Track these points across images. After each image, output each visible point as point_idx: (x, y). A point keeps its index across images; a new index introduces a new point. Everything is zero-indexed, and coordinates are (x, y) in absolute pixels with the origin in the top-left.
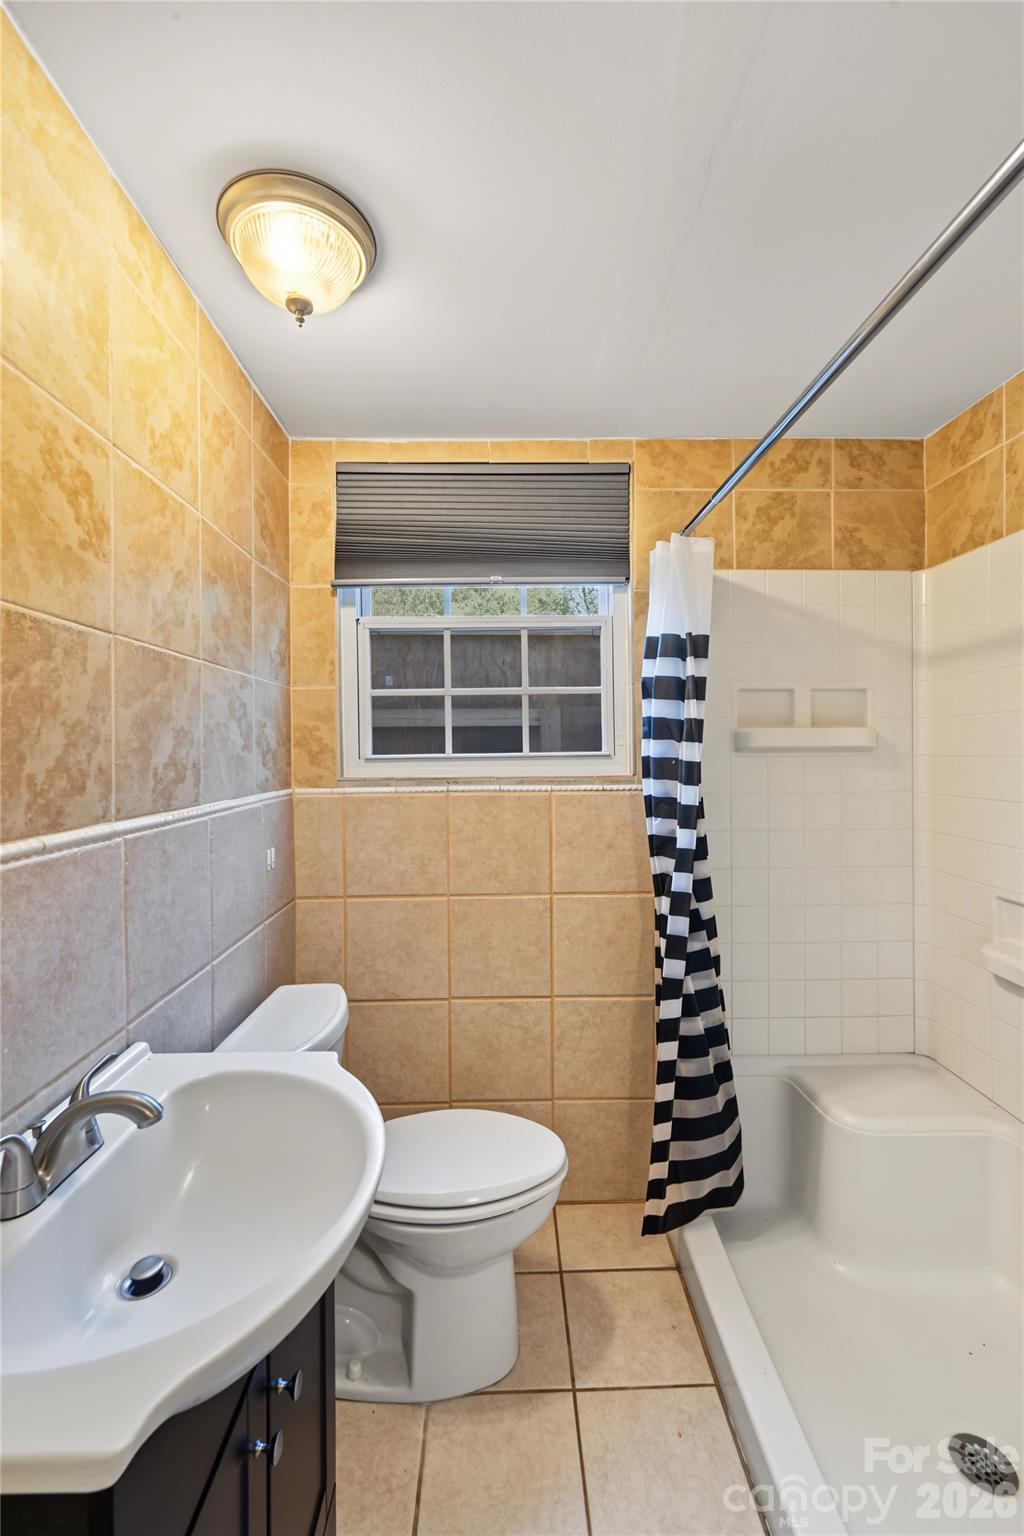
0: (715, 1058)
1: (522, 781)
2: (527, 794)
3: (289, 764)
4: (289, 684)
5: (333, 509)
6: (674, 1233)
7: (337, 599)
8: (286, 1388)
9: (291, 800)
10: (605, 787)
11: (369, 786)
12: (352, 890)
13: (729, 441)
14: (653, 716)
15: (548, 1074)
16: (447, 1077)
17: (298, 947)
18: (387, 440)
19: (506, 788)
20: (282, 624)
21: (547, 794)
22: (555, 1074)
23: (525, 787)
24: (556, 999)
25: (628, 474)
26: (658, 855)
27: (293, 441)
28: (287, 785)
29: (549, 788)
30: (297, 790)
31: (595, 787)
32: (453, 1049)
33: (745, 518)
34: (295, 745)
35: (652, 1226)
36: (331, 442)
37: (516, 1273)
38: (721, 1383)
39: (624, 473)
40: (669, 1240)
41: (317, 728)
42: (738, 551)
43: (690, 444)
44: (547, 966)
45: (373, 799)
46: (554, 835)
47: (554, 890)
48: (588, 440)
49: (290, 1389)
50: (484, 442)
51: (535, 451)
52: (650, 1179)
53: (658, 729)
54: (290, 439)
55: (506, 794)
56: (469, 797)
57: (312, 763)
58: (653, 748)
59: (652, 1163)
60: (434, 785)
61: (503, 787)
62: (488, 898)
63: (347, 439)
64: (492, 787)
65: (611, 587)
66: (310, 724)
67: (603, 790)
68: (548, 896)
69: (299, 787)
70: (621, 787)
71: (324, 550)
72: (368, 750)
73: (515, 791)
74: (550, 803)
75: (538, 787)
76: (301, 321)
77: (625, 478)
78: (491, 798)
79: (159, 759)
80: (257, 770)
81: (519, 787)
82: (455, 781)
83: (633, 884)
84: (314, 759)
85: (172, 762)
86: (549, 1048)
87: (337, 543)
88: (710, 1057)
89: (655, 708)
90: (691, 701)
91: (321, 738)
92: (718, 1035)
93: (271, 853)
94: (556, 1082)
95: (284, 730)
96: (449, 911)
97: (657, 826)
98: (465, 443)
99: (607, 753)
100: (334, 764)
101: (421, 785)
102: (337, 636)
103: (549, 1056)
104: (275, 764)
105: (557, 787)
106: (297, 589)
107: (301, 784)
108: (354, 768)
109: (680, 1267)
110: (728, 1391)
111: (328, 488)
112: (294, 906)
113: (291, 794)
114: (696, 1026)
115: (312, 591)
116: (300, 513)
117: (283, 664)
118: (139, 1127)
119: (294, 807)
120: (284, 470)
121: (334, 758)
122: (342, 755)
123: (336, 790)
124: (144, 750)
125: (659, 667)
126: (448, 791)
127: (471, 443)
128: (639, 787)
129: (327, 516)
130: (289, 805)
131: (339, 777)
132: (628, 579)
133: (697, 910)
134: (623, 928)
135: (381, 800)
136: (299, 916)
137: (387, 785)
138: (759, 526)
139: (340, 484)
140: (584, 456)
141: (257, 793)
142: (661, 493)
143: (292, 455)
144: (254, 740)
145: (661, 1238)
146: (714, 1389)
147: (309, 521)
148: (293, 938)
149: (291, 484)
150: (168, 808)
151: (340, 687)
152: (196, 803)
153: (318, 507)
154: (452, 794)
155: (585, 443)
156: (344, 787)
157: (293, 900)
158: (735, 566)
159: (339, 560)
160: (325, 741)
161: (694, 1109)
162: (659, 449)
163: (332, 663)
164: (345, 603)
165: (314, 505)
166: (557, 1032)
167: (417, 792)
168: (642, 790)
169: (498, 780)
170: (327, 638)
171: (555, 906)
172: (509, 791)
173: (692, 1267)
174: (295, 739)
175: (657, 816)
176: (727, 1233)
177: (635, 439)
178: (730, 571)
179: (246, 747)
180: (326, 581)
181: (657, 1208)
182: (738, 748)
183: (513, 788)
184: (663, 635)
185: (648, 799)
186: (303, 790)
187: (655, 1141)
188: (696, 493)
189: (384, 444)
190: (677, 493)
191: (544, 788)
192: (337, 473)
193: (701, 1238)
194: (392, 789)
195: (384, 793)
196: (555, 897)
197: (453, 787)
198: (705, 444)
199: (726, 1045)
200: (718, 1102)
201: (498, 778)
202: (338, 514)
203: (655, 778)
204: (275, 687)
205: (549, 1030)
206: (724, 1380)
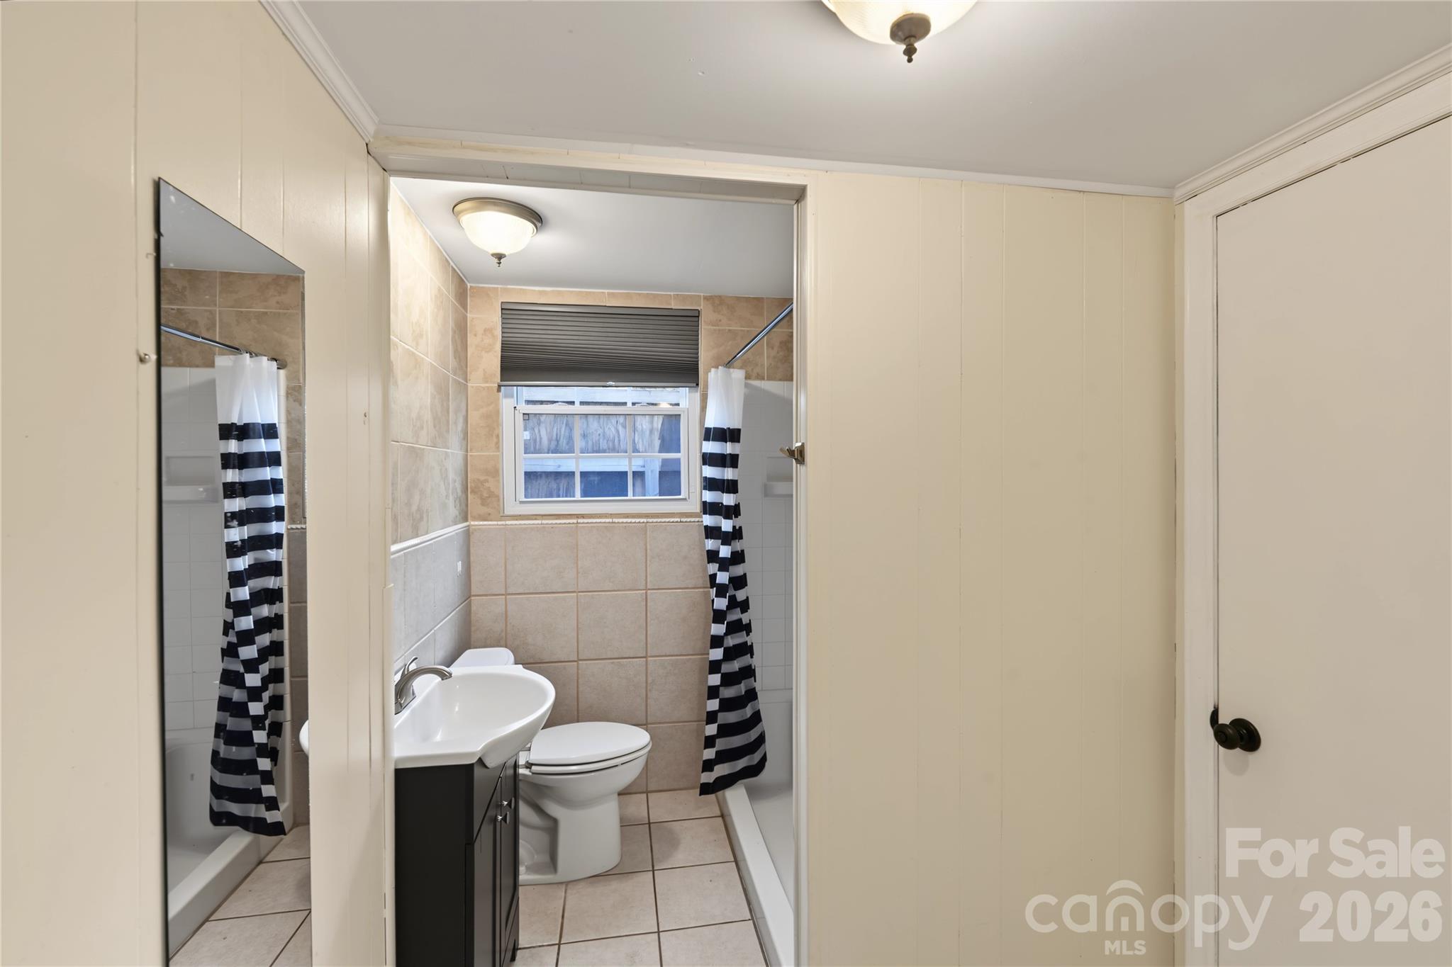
0: (746, 687)
1: (627, 516)
2: (631, 524)
3: (467, 506)
4: (467, 452)
5: (498, 332)
6: (720, 793)
7: (501, 394)
8: (502, 819)
9: (468, 530)
10: (682, 520)
11: (523, 520)
12: (510, 591)
13: (763, 298)
14: (708, 476)
15: (644, 708)
16: (576, 713)
17: (473, 629)
18: (537, 288)
19: (616, 520)
20: (464, 413)
21: (644, 524)
22: (648, 707)
23: (629, 520)
24: (649, 659)
25: (698, 317)
26: (712, 562)
27: (471, 287)
28: (466, 520)
29: (645, 520)
30: (472, 523)
31: (676, 520)
32: (580, 694)
33: (773, 348)
34: (471, 493)
35: (706, 789)
36: (498, 288)
37: (621, 826)
38: (737, 860)
39: (695, 316)
40: (717, 797)
41: (487, 481)
42: (767, 369)
43: (738, 299)
44: (643, 637)
45: (525, 529)
46: (648, 551)
47: (648, 587)
48: (672, 293)
49: (504, 819)
50: (603, 293)
51: (637, 301)
52: (704, 759)
53: (711, 484)
54: (469, 285)
55: (616, 525)
56: (592, 527)
57: (483, 504)
58: (709, 496)
59: (705, 749)
60: (568, 519)
61: (614, 520)
62: (603, 593)
63: (509, 287)
64: (607, 520)
65: (687, 389)
66: (482, 478)
67: (681, 522)
68: (644, 591)
69: (473, 521)
70: (693, 520)
71: (493, 361)
72: (522, 497)
73: (623, 523)
74: (646, 530)
75: (637, 520)
76: (500, 263)
77: (696, 319)
78: (606, 527)
79: (414, 508)
80: (453, 511)
81: (625, 520)
82: (583, 516)
83: (700, 582)
84: (484, 502)
85: (419, 509)
86: (644, 691)
87: (502, 357)
88: (742, 684)
89: (710, 472)
90: (729, 469)
91: (489, 488)
92: (748, 672)
93: (460, 564)
94: (649, 713)
95: (464, 482)
96: (577, 602)
97: (711, 544)
98: (590, 292)
99: (684, 497)
100: (498, 505)
101: (559, 519)
102: (500, 418)
103: (644, 696)
104: (460, 505)
105: (650, 520)
106: (472, 387)
107: (475, 519)
108: (511, 508)
109: (724, 816)
110: (741, 864)
111: (496, 319)
112: (470, 601)
113: (468, 526)
114: (735, 666)
115: (484, 388)
116: (475, 335)
117: (464, 439)
118: (442, 680)
119: (471, 534)
120: (464, 306)
121: (499, 500)
122: (503, 498)
123: (500, 523)
124: (409, 504)
125: (712, 447)
126: (577, 523)
127: (594, 293)
128: (700, 520)
129: (494, 337)
130: (468, 533)
131: (501, 514)
132: (697, 385)
133: (735, 595)
134: (693, 611)
135: (532, 529)
136: (474, 608)
137: (536, 519)
138: (781, 353)
139: (504, 316)
140: (671, 304)
141: (452, 525)
142: (719, 330)
143: (470, 296)
144: (450, 491)
145: (712, 797)
146: (734, 863)
147: (482, 341)
148: (470, 622)
149: (468, 315)
150: (417, 536)
151: (503, 453)
152: (427, 533)
153: (488, 331)
154: (580, 525)
155: (670, 295)
156: (505, 521)
157: (469, 597)
158: (766, 378)
159: (505, 369)
160: (492, 489)
161: (731, 717)
162: (717, 301)
163: (498, 436)
164: (506, 396)
165: (485, 330)
166: (650, 680)
167: (556, 524)
168: (702, 522)
169: (611, 516)
170: (493, 420)
171: (648, 597)
172: (618, 523)
173: (730, 815)
174: (471, 488)
175: (711, 538)
176: (753, 794)
177: (702, 294)
178: (763, 382)
179: (447, 496)
180: (494, 383)
181: (708, 777)
182: (766, 495)
183: (621, 520)
184: (714, 428)
185: (706, 527)
186: (476, 523)
187: (707, 735)
188: (742, 330)
189: (535, 291)
190: (729, 330)
191: (642, 520)
192: (502, 309)
193: (736, 797)
194: (539, 522)
195: (533, 524)
196: (649, 591)
197: (580, 520)
198: (747, 299)
199: (753, 678)
200: (748, 711)
201: (611, 514)
202: (502, 337)
203: (710, 514)
204: (459, 454)
205: (645, 679)
206: (739, 858)
